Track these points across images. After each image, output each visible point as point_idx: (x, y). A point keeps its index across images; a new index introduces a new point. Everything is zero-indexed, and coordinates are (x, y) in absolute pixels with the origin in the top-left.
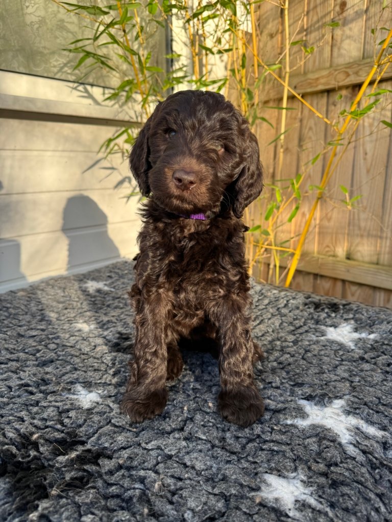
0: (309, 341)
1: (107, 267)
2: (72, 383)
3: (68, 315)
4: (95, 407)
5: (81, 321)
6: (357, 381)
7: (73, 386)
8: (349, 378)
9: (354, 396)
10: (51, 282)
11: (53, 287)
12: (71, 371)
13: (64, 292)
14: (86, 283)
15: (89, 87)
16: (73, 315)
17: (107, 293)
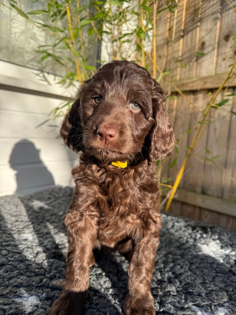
0: (191, 255)
1: (47, 190)
2: (18, 287)
3: (19, 227)
4: (36, 310)
5: (27, 232)
6: (231, 290)
7: (18, 289)
8: (226, 289)
9: (232, 304)
10: (8, 200)
11: (9, 203)
12: (17, 276)
13: (17, 208)
14: (32, 202)
15: (46, 75)
16: (21, 227)
17: (47, 211)
